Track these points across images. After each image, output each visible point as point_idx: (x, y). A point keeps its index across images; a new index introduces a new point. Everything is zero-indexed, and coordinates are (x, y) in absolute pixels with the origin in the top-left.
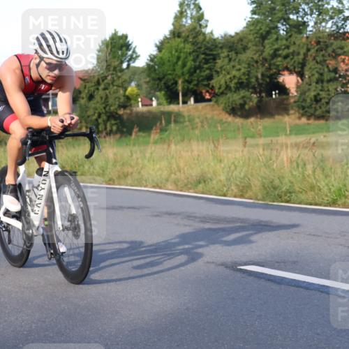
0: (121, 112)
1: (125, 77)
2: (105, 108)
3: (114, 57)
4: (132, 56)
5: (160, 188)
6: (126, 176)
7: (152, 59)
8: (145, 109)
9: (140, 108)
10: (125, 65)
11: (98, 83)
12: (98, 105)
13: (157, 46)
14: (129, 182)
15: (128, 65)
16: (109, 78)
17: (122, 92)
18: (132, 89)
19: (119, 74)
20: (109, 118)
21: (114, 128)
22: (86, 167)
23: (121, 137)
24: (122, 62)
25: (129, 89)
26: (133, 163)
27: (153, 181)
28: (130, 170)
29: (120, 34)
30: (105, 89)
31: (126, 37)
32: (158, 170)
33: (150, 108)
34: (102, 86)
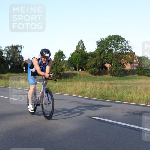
0: (61, 73)
1: (62, 63)
2: (56, 71)
3: (59, 57)
4: (64, 57)
5: (71, 94)
6: (61, 91)
7: (70, 58)
8: (67, 72)
9: (66, 72)
10: (62, 60)
11: (54, 64)
12: (54, 71)
13: (71, 54)
14: (62, 92)
15: (63, 60)
16: (58, 63)
17: (61, 67)
18: (64, 66)
19: (60, 62)
20: (57, 74)
21: (59, 77)
22: (51, 88)
23: (60, 80)
24: (61, 59)
25: (63, 66)
26: (64, 87)
27: (69, 92)
28: (63, 89)
29: (61, 51)
30: (56, 66)
31: (63, 52)
32: (71, 89)
33: (69, 72)
34: (56, 65)
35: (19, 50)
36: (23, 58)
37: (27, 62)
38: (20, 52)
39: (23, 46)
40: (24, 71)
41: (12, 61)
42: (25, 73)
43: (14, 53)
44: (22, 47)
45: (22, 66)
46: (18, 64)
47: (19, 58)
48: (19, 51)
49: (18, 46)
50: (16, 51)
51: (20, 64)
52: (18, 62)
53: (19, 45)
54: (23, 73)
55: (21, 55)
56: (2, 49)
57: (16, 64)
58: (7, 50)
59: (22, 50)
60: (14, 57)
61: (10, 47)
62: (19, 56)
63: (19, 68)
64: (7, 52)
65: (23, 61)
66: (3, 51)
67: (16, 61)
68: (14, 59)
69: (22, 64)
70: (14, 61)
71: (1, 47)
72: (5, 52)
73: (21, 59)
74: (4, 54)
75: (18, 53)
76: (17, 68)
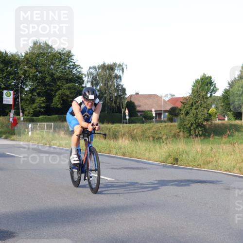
0: (205, 123)
1: (209, 101)
2: (195, 120)
3: (202, 90)
4: (213, 89)
6: (208, 163)
7: (226, 91)
8: (220, 122)
9: (217, 122)
10: (209, 95)
11: (192, 105)
12: (191, 119)
13: (229, 83)
14: (210, 167)
15: (211, 95)
16: (199, 102)
17: (206, 111)
18: (212, 109)
19: (205, 100)
20: (197, 126)
21: (200, 133)
22: (184, 156)
23: (204, 139)
24: (207, 93)
25: (211, 110)
26: (213, 155)
28: (211, 160)
29: (207, 76)
30: (196, 109)
31: (211, 78)
33: (223, 122)
34: (194, 107)
35: (117, 73)
36: (124, 90)
37: (133, 100)
38: (120, 77)
39: (126, 66)
40: (127, 117)
41: (102, 97)
42: (129, 123)
43: (106, 80)
44: (124, 67)
45: (123, 108)
46: (113, 104)
47: (117, 90)
48: (116, 75)
49: (115, 64)
50: (110, 76)
51: (118, 103)
52: (114, 98)
53: (118, 63)
54: (124, 123)
55: (121, 83)
56: (83, 72)
57: (109, 104)
58: (91, 73)
59: (123, 74)
60: (106, 89)
61: (99, 68)
62: (117, 86)
63: (116, 112)
64: (93, 78)
65: (124, 97)
66: (84, 76)
67: (110, 97)
68: (106, 93)
69: (122, 104)
70: (105, 97)
71: (80, 68)
72: (88, 78)
73: (121, 92)
74: (85, 83)
75: (115, 81)
76: (113, 112)
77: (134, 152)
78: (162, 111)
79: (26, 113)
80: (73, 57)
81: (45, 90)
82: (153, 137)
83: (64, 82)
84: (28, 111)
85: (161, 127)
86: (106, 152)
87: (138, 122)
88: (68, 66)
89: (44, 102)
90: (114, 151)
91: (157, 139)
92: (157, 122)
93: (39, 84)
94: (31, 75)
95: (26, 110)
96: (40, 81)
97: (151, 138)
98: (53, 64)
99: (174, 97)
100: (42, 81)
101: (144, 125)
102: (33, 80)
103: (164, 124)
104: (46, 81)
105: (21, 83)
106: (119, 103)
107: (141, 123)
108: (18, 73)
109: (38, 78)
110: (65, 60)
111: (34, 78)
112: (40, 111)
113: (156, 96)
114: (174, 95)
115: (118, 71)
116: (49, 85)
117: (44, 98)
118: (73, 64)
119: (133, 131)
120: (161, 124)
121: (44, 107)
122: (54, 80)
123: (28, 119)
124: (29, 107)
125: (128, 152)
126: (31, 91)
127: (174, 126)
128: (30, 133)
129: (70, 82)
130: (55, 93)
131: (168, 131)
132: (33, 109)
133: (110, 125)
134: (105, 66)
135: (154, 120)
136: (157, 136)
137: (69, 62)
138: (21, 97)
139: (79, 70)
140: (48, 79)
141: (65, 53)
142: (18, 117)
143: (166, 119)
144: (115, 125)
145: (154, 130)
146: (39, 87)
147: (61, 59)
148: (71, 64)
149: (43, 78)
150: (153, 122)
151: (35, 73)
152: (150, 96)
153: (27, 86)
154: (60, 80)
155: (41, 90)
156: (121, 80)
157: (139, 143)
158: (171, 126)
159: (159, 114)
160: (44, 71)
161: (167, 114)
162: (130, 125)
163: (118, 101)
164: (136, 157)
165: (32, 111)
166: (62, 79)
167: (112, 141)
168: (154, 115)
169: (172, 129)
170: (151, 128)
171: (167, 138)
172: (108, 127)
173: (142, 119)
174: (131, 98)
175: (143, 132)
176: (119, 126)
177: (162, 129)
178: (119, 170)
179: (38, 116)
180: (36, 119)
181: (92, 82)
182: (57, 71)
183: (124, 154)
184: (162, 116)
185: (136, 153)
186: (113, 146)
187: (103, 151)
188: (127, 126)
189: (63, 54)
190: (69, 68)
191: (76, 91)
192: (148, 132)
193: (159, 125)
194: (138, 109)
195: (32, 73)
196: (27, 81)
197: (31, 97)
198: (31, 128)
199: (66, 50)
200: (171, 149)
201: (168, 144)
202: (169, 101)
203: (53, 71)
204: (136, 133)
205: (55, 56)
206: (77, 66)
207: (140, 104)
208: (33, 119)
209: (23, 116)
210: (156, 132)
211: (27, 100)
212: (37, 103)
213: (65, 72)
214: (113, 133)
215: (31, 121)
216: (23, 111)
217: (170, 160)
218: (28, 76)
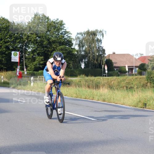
22: (151, 102)
36: (104, 50)
37: (111, 58)
38: (100, 41)
39: (106, 32)
40: (106, 72)
41: (87, 56)
42: (108, 76)
43: (89, 43)
44: (104, 33)
45: (103, 64)
46: (95, 62)
47: (98, 50)
48: (98, 39)
49: (97, 30)
50: (93, 39)
52: (96, 57)
53: (99, 30)
54: (104, 76)
55: (101, 45)
56: (72, 37)
57: (92, 62)
58: (79, 38)
59: (103, 38)
60: (90, 50)
61: (84, 33)
62: (98, 48)
63: (97, 68)
64: (80, 41)
65: (104, 56)
66: (73, 40)
67: (93, 56)
68: (90, 53)
69: (102, 61)
70: (89, 56)
71: (70, 34)
72: (76, 42)
73: (101, 52)
74: (74, 45)
75: (97, 43)
76: (95, 68)
77: (112, 99)
78: (133, 67)
79: (28, 68)
80: (64, 26)
81: (43, 51)
82: (127, 87)
83: (58, 44)
84: (30, 67)
85: (132, 79)
86: (90, 98)
87: (115, 76)
88: (61, 32)
89: (42, 60)
90: (96, 98)
91: (129, 88)
92: (130, 75)
93: (39, 46)
94: (32, 39)
95: (29, 66)
96: (40, 44)
97: (125, 88)
98: (49, 31)
99: (143, 56)
100: (41, 44)
101: (119, 77)
102: (34, 43)
103: (135, 77)
104: (44, 44)
105: (25, 46)
106: (100, 60)
107: (117, 76)
108: (22, 38)
109: (38, 42)
110: (59, 28)
111: (35, 42)
112: (40, 67)
113: (128, 55)
114: (143, 54)
115: (99, 36)
116: (46, 47)
117: (43, 57)
118: (65, 31)
119: (111, 82)
120: (132, 76)
121: (42, 64)
122: (50, 43)
123: (30, 73)
124: (31, 64)
125: (107, 98)
126: (33, 52)
127: (143, 78)
128: (32, 84)
129: (62, 45)
130: (51, 53)
131: (138, 82)
132: (34, 66)
133: (93, 78)
134: (89, 32)
135: (127, 73)
136: (129, 86)
137: (62, 29)
138: (25, 56)
139: (69, 35)
140: (45, 43)
141: (58, 23)
142: (23, 71)
143: (136, 73)
144: (97, 78)
145: (127, 81)
146: (39, 49)
147: (55, 27)
148: (63, 31)
149: (42, 42)
150: (126, 75)
151: (35, 38)
152: (124, 55)
153: (29, 47)
154: (55, 43)
155: (40, 51)
156: (101, 43)
157: (116, 91)
158: (140, 78)
159: (131, 69)
160: (43, 37)
161: (137, 69)
162: (108, 77)
163: (99, 59)
164: (114, 103)
165: (33, 67)
166: (56, 43)
167: (94, 90)
168: (127, 70)
169: (141, 81)
170: (125, 80)
171: (137, 88)
172: (92, 79)
173: (118, 73)
174: (109, 57)
175: (119, 83)
176: (100, 78)
177: (133, 80)
178: (100, 112)
179: (38, 71)
180: (37, 73)
181: (79, 45)
182: (52, 36)
183: (104, 100)
184: (134, 71)
185: (114, 99)
186: (95, 94)
187: (87, 98)
188: (106, 78)
189: (57, 23)
190: (61, 34)
191: (67, 52)
192: (123, 83)
193: (131, 77)
194: (114, 65)
195: (33, 38)
196: (29, 44)
197: (33, 57)
198: (33, 80)
199: (59, 20)
200: (141, 96)
201: (139, 92)
202: (139, 59)
203: (49, 36)
204: (113, 84)
205: (51, 25)
206: (68, 32)
207: (116, 61)
208: (34, 73)
209: (26, 71)
210: (129, 83)
211: (30, 58)
212: (37, 61)
213: (59, 37)
214: (96, 84)
215: (33, 75)
216: (27, 67)
217: (140, 105)
218: (31, 40)
